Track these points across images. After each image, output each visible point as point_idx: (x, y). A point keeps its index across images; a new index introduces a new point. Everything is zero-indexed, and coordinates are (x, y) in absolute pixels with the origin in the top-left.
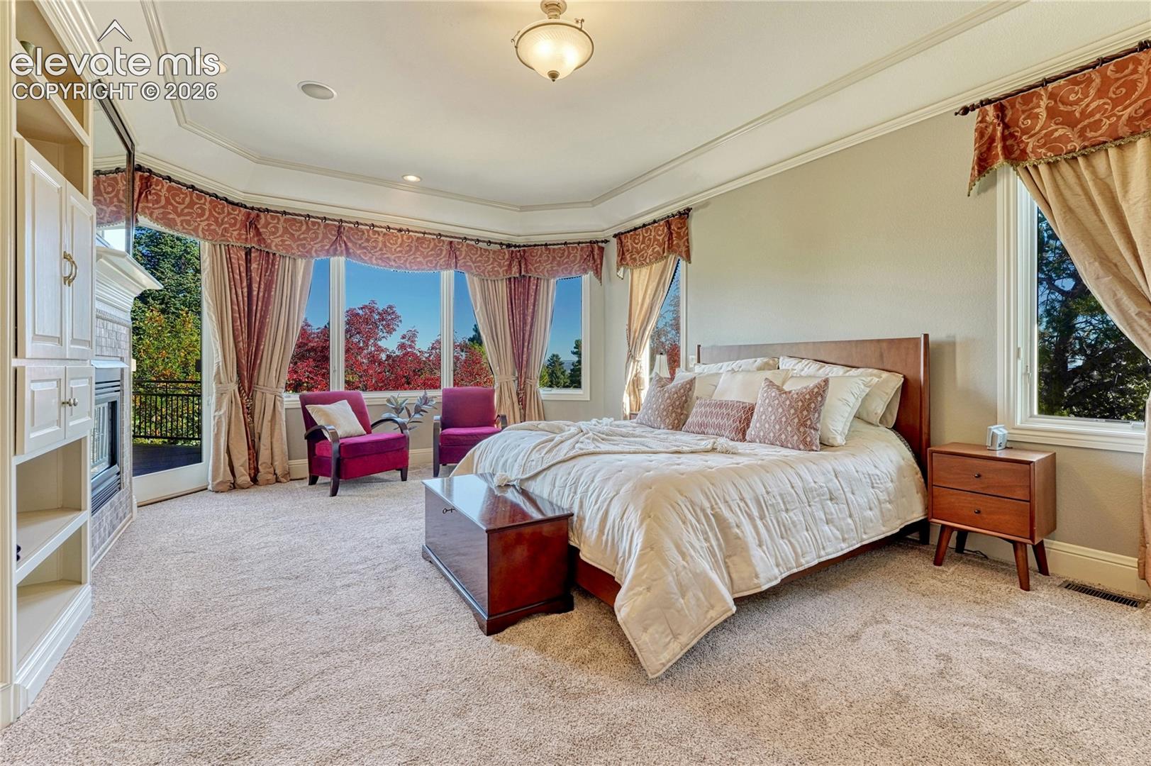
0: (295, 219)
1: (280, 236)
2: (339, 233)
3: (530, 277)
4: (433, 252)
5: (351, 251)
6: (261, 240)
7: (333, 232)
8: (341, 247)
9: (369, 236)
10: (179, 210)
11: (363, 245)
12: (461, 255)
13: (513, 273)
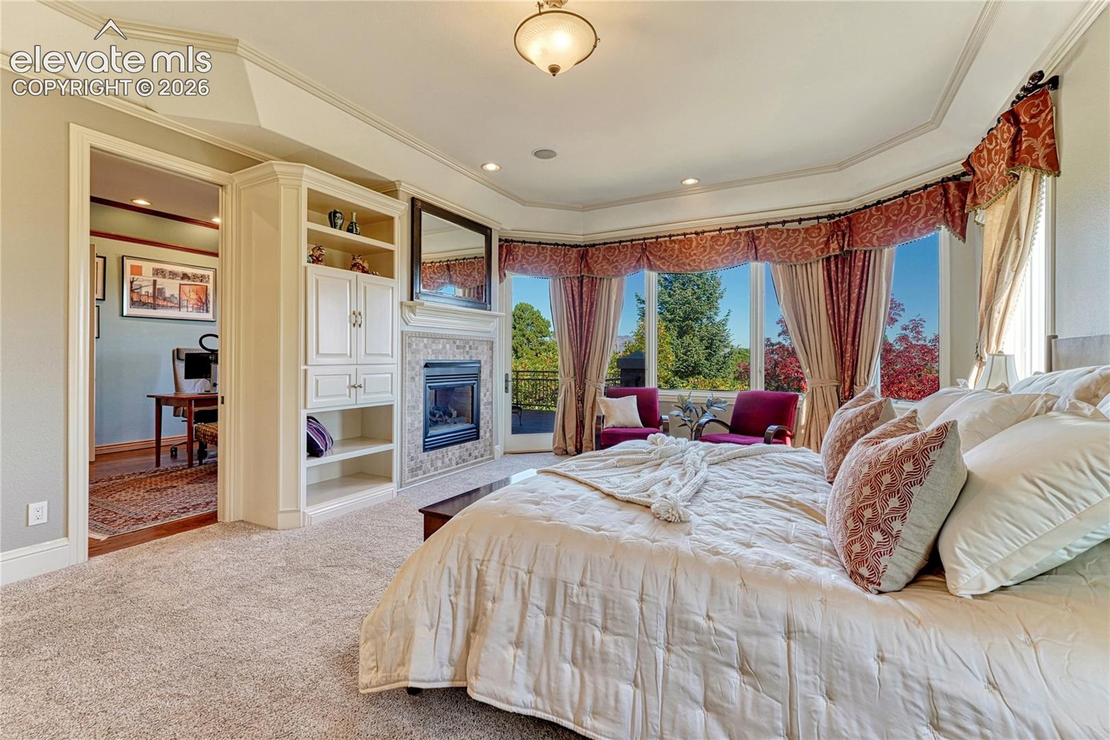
0: (610, 247)
1: (600, 263)
2: (644, 250)
3: (856, 251)
4: (728, 248)
5: (652, 263)
6: (590, 270)
7: (638, 250)
8: (643, 261)
9: (666, 246)
10: (530, 261)
11: (661, 256)
12: (760, 243)
13: (831, 250)
